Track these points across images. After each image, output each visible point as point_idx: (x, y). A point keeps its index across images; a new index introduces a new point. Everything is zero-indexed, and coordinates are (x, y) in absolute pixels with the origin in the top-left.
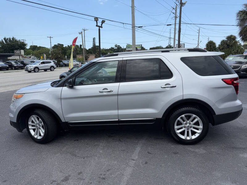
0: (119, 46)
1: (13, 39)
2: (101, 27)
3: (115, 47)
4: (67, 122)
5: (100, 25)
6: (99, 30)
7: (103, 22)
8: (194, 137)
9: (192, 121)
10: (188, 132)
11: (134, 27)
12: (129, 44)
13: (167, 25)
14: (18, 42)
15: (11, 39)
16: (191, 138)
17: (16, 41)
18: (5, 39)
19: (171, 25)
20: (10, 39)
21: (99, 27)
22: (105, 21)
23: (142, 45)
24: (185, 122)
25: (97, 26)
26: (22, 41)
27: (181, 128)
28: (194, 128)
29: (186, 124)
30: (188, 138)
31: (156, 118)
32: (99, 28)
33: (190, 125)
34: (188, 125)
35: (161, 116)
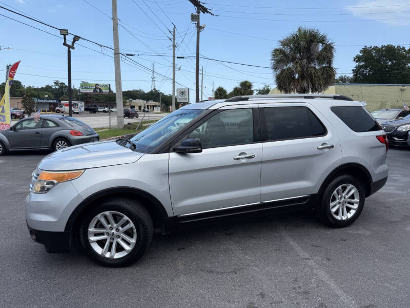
0: (64, 84)
2: (73, 48)
3: (54, 85)
4: (177, 216)
5: (70, 44)
6: (69, 52)
7: (76, 38)
8: (349, 215)
9: (348, 194)
10: (343, 210)
11: (117, 54)
16: (347, 218)
19: (183, 58)
21: (69, 47)
22: (79, 37)
23: (110, 85)
24: (340, 196)
25: (65, 44)
27: (336, 205)
28: (349, 203)
30: (343, 218)
31: (311, 195)
32: (69, 49)
33: (345, 200)
35: (316, 191)
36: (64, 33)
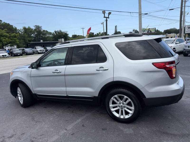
0: (137, 30)
1: (60, 31)
2: (108, 18)
3: (133, 31)
4: (36, 94)
5: (108, 17)
7: (110, 14)
8: (127, 117)
9: (125, 101)
10: (122, 111)
11: (140, 14)
12: (144, 28)
13: (170, 10)
14: (63, 33)
15: (59, 32)
16: (124, 117)
17: (62, 32)
18: (55, 31)
19: (173, 9)
20: (58, 31)
21: (107, 18)
22: (111, 13)
23: (155, 28)
24: (119, 102)
25: (104, 17)
26: (66, 32)
27: (116, 107)
28: (127, 108)
29: (120, 103)
30: (122, 117)
31: (94, 96)
32: (107, 19)
33: (124, 105)
34: (121, 104)
35: (97, 95)
36: (104, 12)
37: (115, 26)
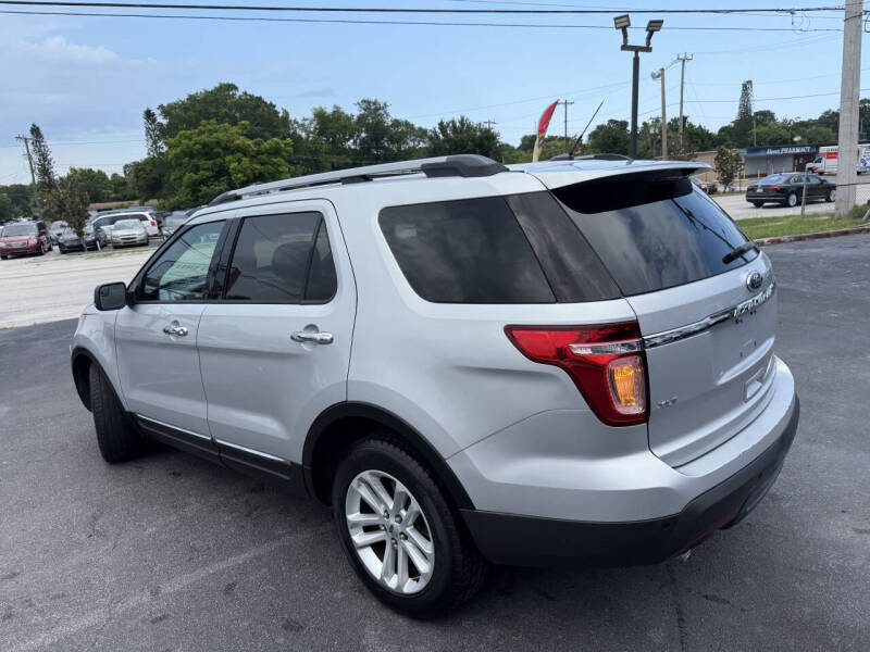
1: (462, 122)
2: (648, 49)
5: (644, 44)
6: (636, 61)
7: (654, 27)
9: (405, 507)
10: (395, 554)
14: (475, 131)
15: (458, 124)
16: (401, 587)
17: (469, 127)
18: (441, 124)
20: (453, 122)
21: (637, 49)
22: (662, 22)
24: (382, 507)
25: (625, 47)
26: (487, 126)
29: (387, 514)
30: (394, 582)
31: (292, 463)
32: (636, 54)
33: (400, 528)
34: (392, 521)
36: (623, 24)
37: (745, 86)
